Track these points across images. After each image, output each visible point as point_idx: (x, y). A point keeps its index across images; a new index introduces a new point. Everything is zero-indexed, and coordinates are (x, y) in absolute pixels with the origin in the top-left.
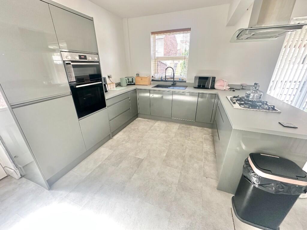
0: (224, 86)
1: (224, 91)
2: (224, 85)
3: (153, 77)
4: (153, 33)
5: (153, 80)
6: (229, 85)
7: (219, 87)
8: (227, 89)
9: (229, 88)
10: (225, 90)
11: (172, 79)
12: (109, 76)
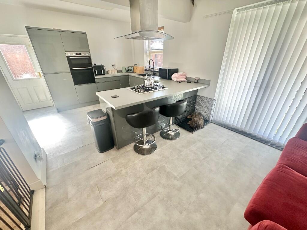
0: (176, 78)
5: (145, 70)
7: (173, 78)
8: (179, 81)
12: (113, 65)
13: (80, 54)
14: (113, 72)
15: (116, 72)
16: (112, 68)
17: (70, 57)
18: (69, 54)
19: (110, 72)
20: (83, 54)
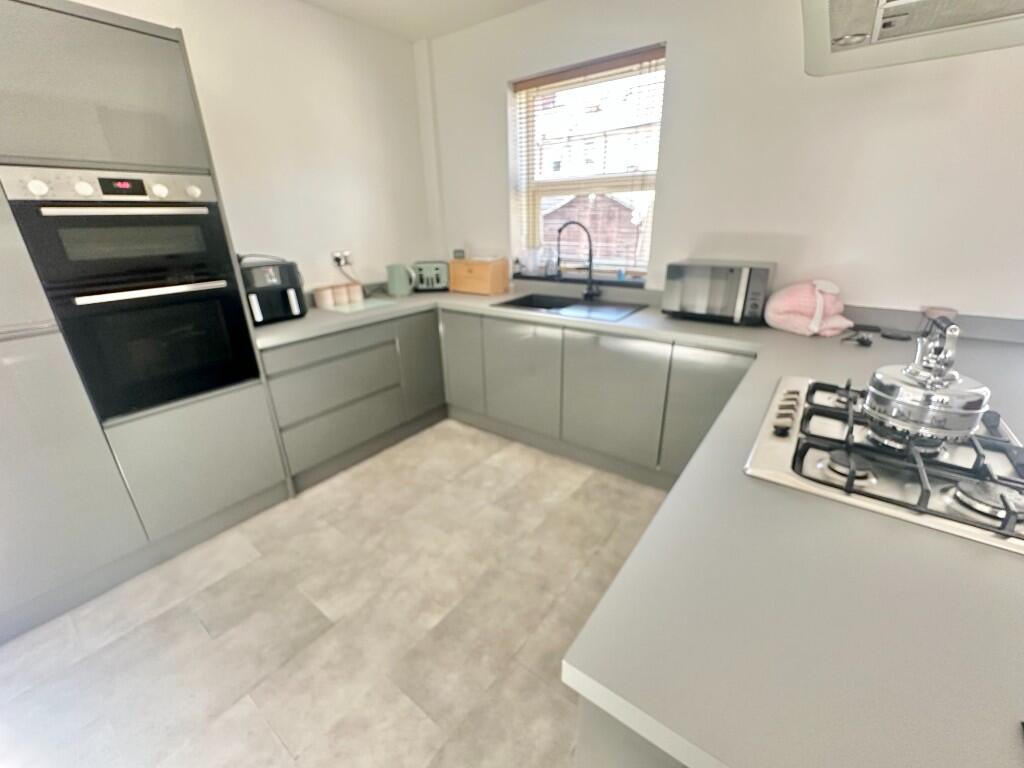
0: (811, 316)
1: (815, 338)
2: (815, 308)
3: (517, 262)
4: (518, 86)
5: (518, 276)
6: (847, 312)
7: (785, 317)
8: (829, 333)
9: (850, 324)
10: (816, 335)
11: (584, 275)
12: (338, 260)
13: (138, 187)
14: (344, 298)
15: (358, 295)
16: (332, 275)
17: (46, 211)
18: (36, 187)
19: (327, 301)
20: (158, 190)
